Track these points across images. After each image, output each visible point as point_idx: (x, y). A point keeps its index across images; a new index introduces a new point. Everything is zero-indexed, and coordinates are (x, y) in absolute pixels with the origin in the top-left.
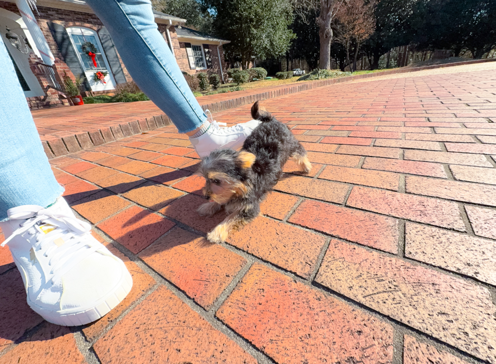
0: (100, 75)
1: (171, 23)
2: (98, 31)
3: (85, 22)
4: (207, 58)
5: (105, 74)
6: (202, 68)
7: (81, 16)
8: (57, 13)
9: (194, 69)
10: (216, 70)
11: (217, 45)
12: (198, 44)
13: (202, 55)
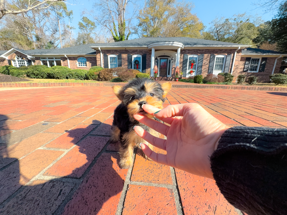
0: (192, 72)
1: (239, 48)
2: (199, 56)
3: (196, 52)
6: (254, 72)
11: (276, 58)
12: (257, 58)
13: (258, 64)
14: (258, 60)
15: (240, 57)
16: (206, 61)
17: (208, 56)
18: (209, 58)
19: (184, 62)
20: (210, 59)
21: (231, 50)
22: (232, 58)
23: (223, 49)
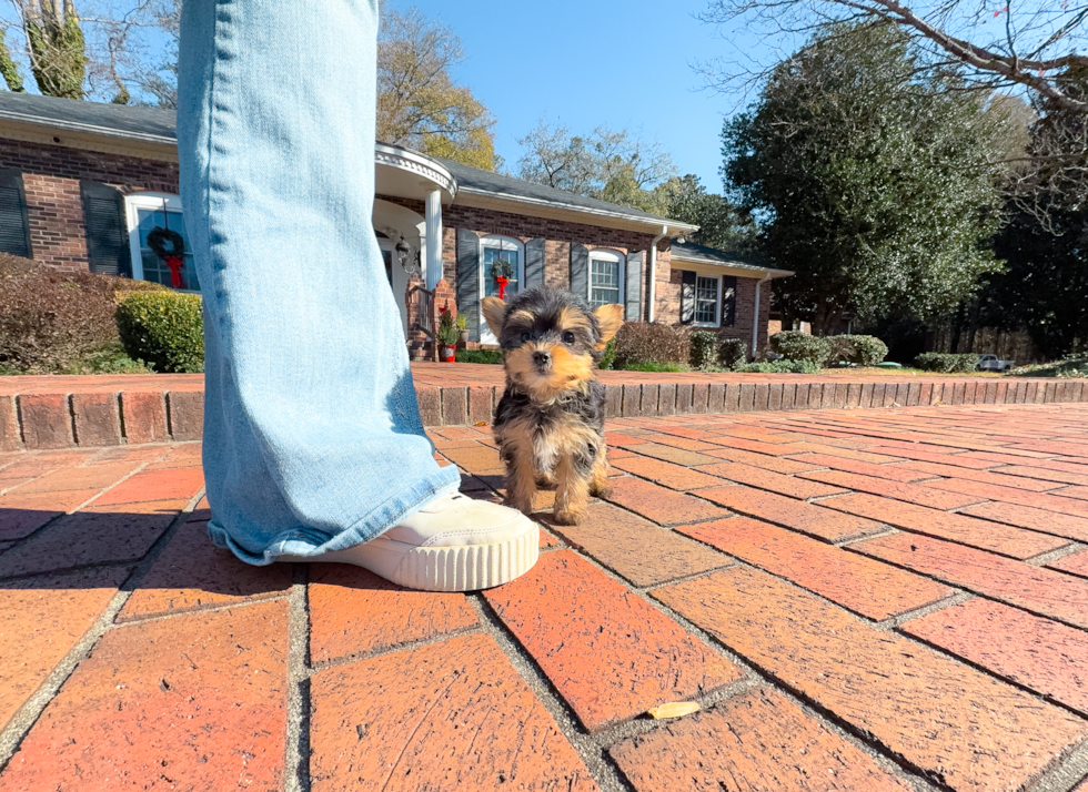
1: (665, 231)
2: (526, 244)
3: (511, 228)
6: (708, 325)
7: (508, 220)
8: (476, 216)
9: (689, 324)
10: (742, 332)
11: (757, 280)
12: (712, 275)
13: (715, 297)
14: (715, 281)
15: (668, 266)
16: (558, 272)
17: (559, 250)
18: (567, 260)
19: (463, 268)
20: (571, 264)
21: (638, 235)
22: (644, 268)
23: (611, 227)
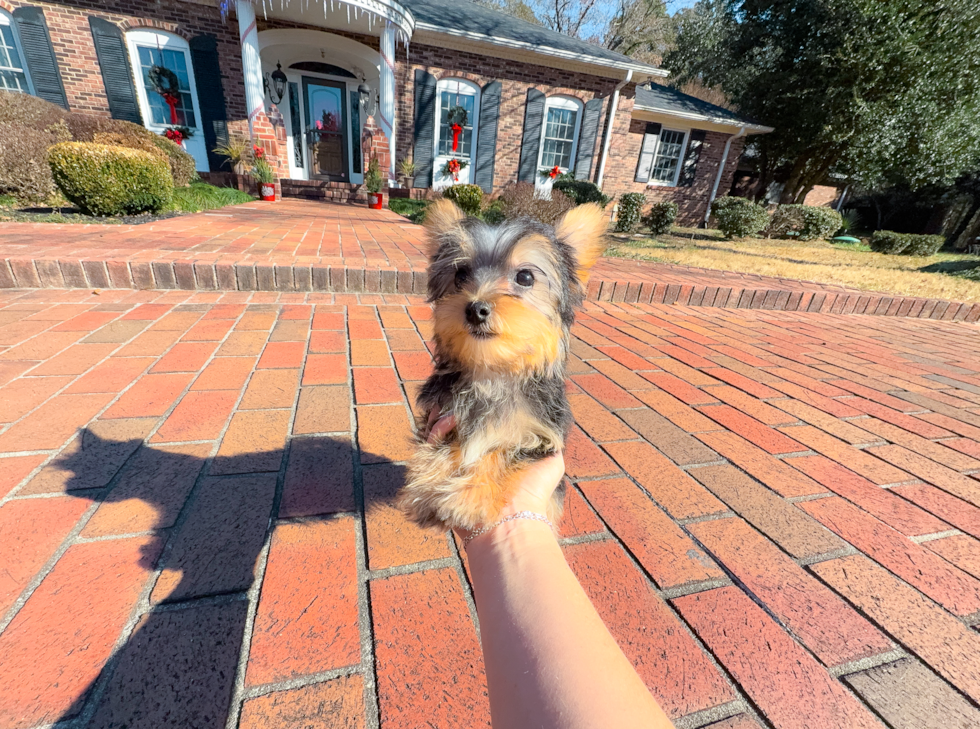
0: (455, 166)
1: (629, 77)
2: (484, 89)
3: (469, 70)
4: (688, 163)
5: (462, 165)
6: (665, 184)
7: (467, 61)
8: (436, 55)
9: (643, 182)
10: (700, 193)
11: (729, 135)
12: (678, 128)
13: (678, 154)
14: (682, 135)
15: (630, 117)
16: (512, 120)
17: (516, 95)
20: (526, 112)
22: (603, 119)
23: (572, 70)
